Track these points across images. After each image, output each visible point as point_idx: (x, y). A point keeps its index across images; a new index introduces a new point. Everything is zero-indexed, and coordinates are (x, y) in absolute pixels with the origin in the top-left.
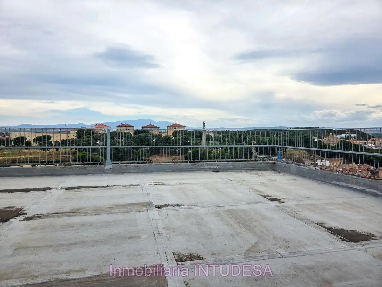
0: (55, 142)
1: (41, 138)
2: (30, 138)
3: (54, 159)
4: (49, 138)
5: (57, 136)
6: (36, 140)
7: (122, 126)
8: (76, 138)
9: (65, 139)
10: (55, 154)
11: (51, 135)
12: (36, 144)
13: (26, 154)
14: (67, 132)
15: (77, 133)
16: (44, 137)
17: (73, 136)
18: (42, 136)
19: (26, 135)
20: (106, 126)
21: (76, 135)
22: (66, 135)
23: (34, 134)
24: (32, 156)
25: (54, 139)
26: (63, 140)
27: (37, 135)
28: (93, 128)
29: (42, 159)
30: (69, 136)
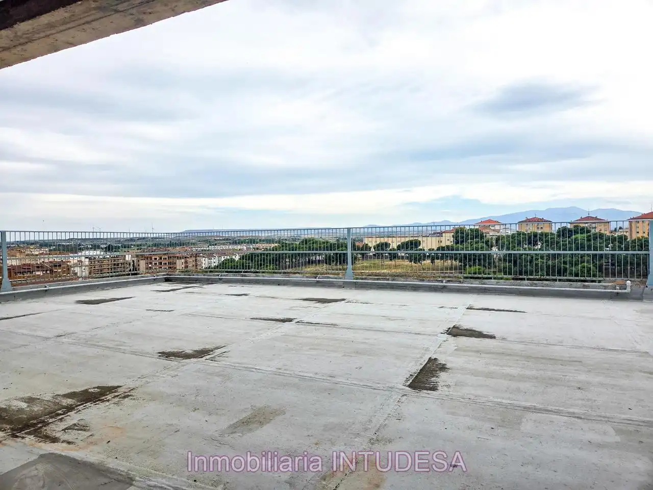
0: (429, 250)
6: (401, 247)
7: (529, 221)
8: (452, 243)
10: (429, 269)
11: (420, 239)
13: (390, 267)
14: (438, 234)
15: (453, 236)
16: (411, 242)
17: (448, 241)
18: (408, 242)
21: (452, 239)
22: (437, 239)
23: (399, 239)
27: (402, 240)
28: (477, 227)
30: (441, 242)
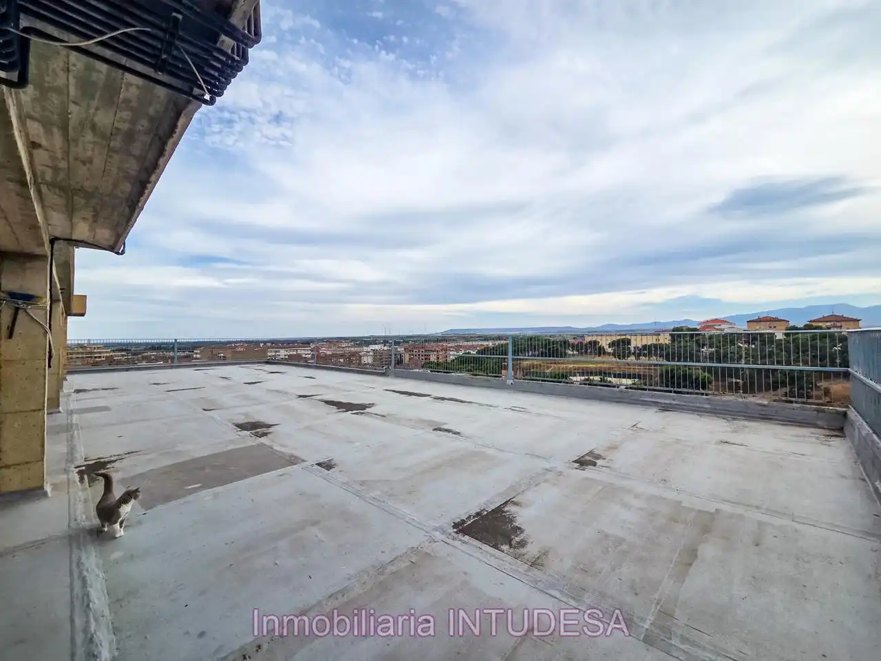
0: (634, 348)
1: (618, 341)
2: (604, 342)
3: (632, 371)
4: (629, 342)
5: (642, 339)
6: (612, 345)
7: (759, 321)
8: (668, 342)
9: (649, 344)
10: (634, 365)
11: (633, 338)
12: (610, 350)
13: (597, 363)
15: (671, 335)
16: (623, 340)
17: (665, 340)
19: (598, 339)
20: (726, 322)
21: (669, 338)
22: (655, 337)
23: (609, 338)
24: (605, 366)
25: (636, 342)
26: (646, 345)
27: (615, 338)
29: (616, 371)
30: (659, 340)
